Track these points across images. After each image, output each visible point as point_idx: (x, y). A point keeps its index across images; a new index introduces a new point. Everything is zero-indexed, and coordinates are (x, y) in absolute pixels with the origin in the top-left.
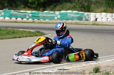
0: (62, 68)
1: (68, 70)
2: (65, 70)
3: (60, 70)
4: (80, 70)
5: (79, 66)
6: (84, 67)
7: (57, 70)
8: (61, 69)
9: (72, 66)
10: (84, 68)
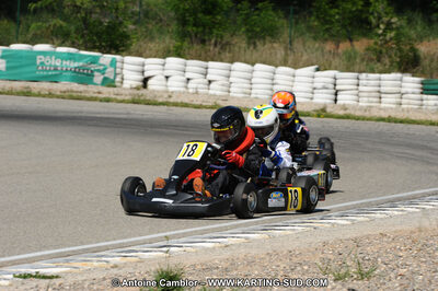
0: (33, 271)
1: (57, 277)
2: (44, 277)
3: (25, 276)
4: (104, 279)
5: (95, 264)
6: (115, 266)
7: (11, 276)
8: (30, 276)
9: (67, 261)
10: (115, 271)
